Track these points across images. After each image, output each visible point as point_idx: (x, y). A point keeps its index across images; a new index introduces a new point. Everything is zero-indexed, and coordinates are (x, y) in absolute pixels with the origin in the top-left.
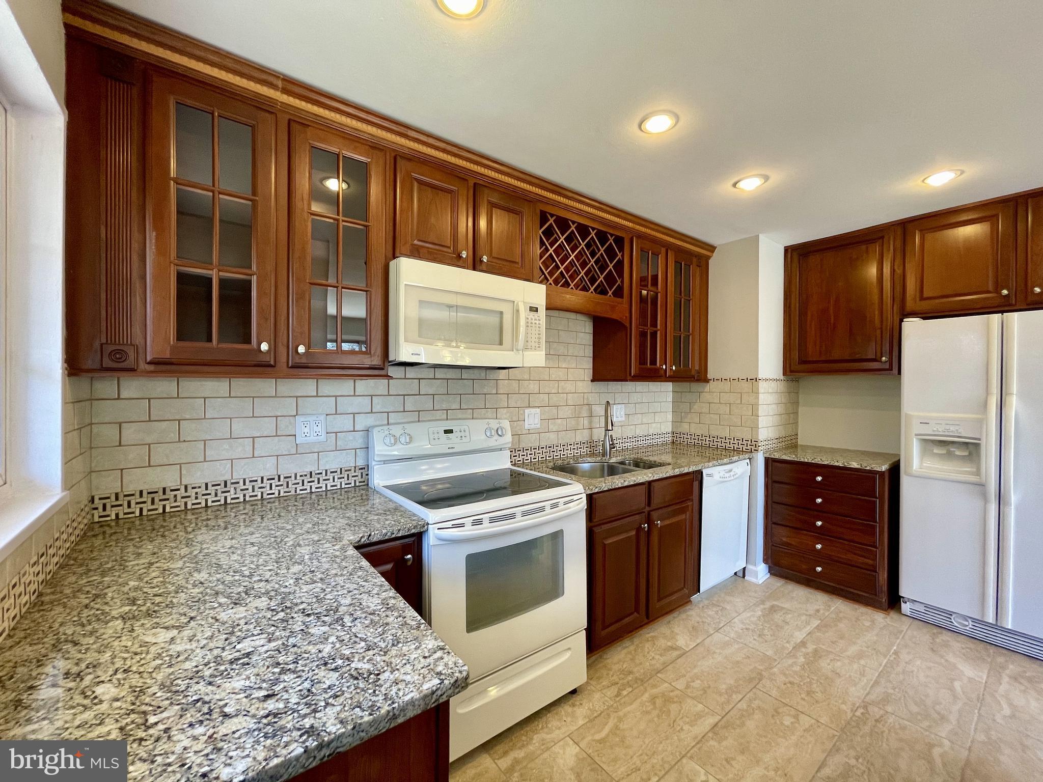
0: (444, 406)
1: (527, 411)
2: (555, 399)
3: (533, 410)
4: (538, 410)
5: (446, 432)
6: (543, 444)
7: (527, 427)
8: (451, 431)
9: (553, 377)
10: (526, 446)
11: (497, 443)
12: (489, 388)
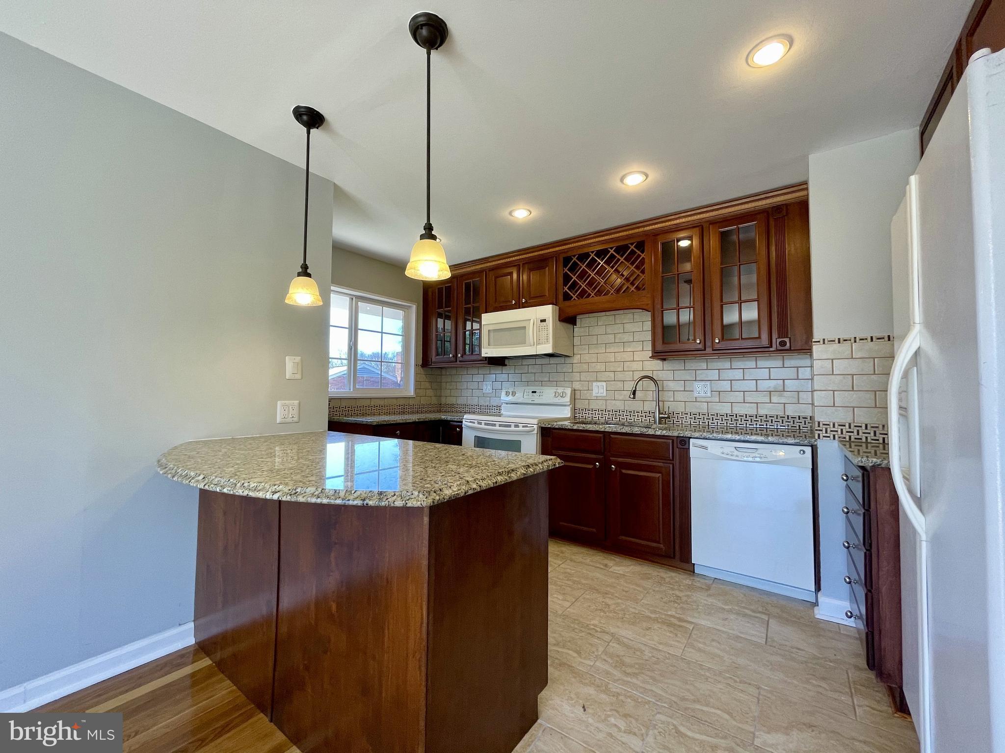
0: (540, 379)
1: (594, 384)
2: (620, 376)
3: (599, 384)
4: (604, 384)
5: (533, 392)
6: (609, 408)
7: (594, 394)
8: (535, 392)
9: (619, 359)
10: (595, 408)
11: (560, 401)
12: (567, 368)
